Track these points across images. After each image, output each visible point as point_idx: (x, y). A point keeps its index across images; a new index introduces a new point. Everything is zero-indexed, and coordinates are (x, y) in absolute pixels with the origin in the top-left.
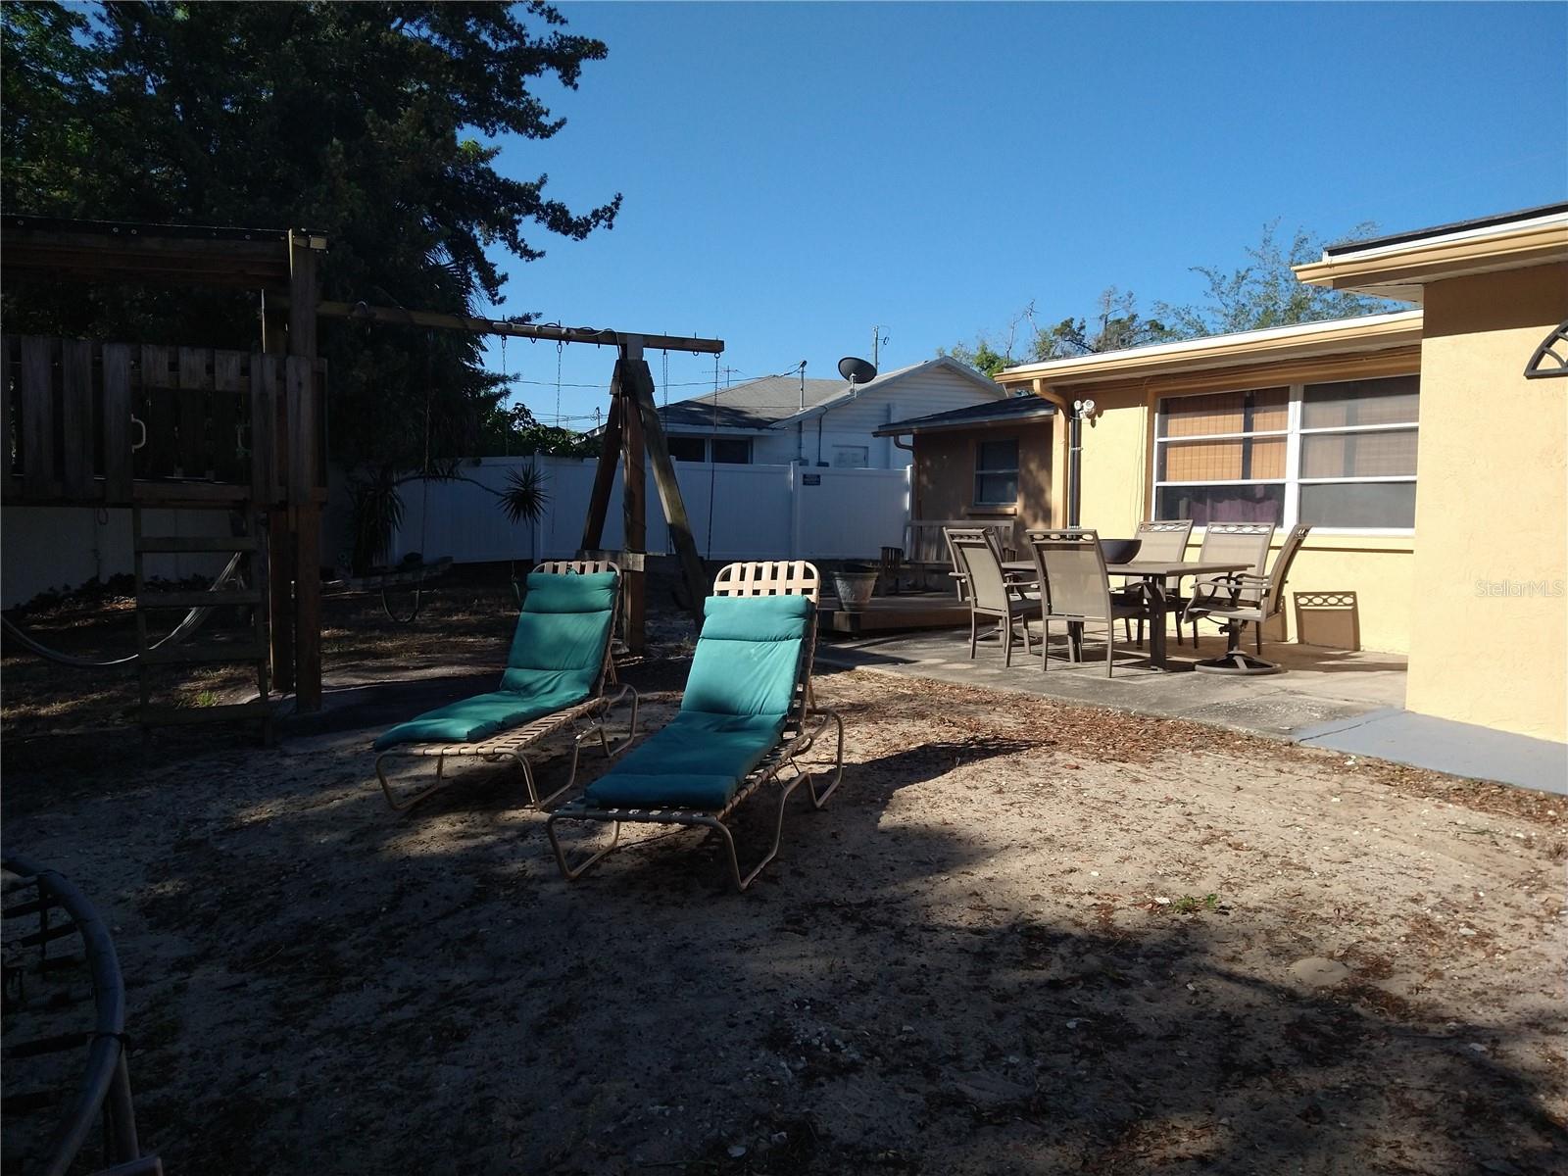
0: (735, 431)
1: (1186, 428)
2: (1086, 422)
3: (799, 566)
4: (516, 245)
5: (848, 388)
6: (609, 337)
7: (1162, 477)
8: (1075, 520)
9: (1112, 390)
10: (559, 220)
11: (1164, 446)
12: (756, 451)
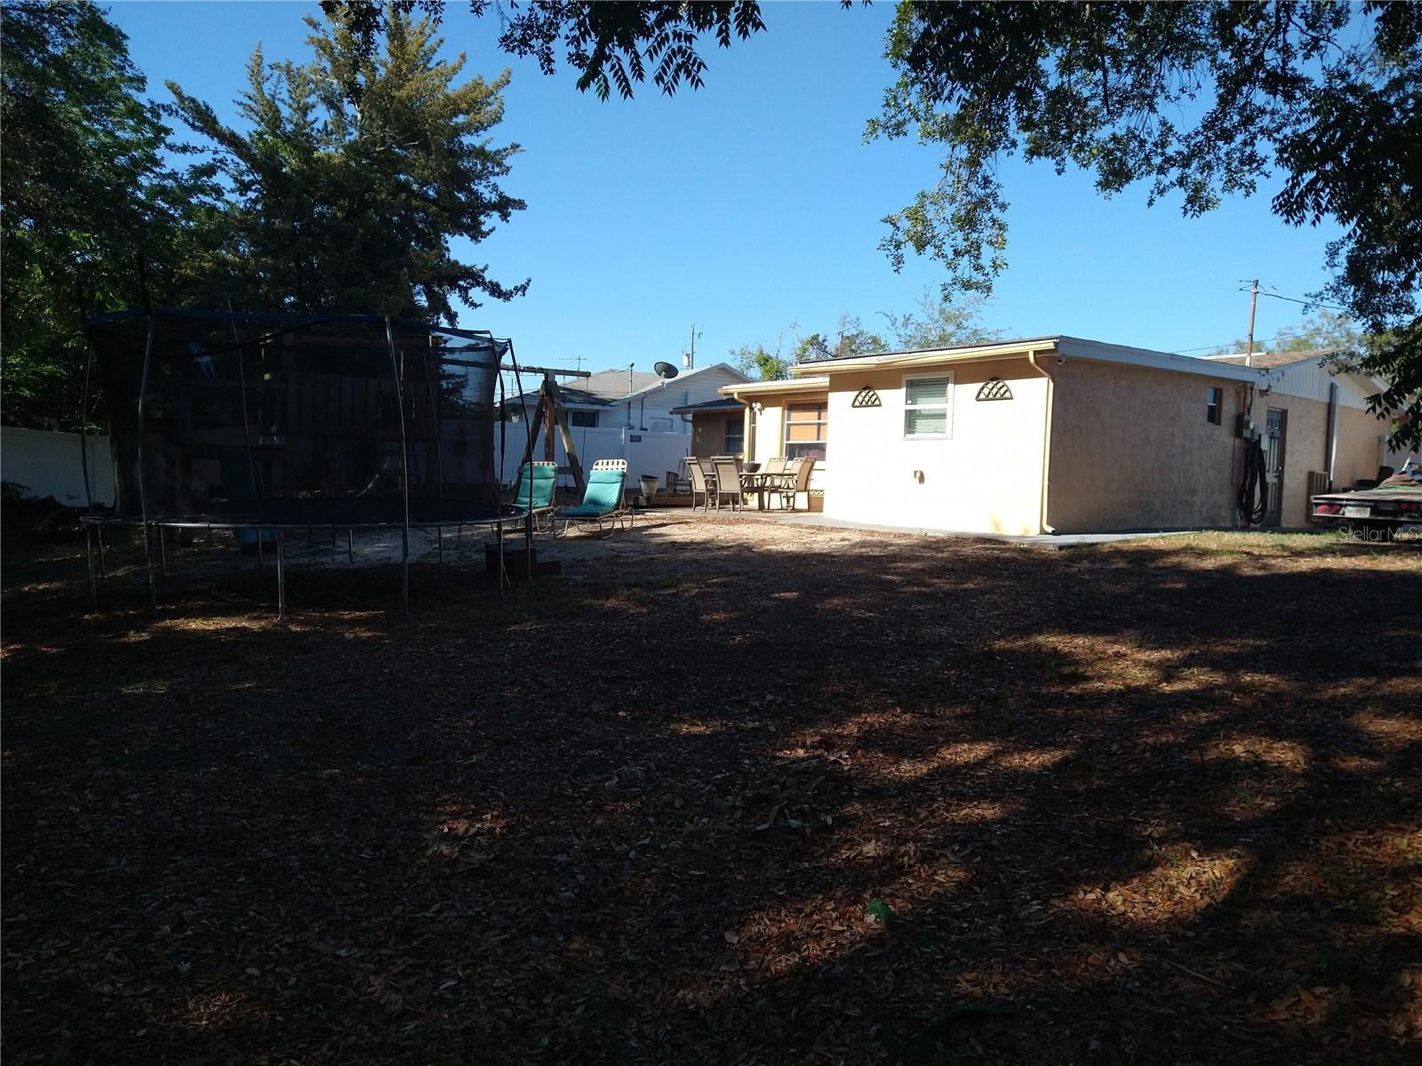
0: (587, 407)
1: (799, 417)
2: (758, 413)
3: (621, 461)
4: (466, 300)
5: (661, 381)
6: (541, 370)
7: (788, 440)
8: (753, 459)
9: (768, 399)
10: (495, 290)
11: (789, 425)
12: (601, 418)
